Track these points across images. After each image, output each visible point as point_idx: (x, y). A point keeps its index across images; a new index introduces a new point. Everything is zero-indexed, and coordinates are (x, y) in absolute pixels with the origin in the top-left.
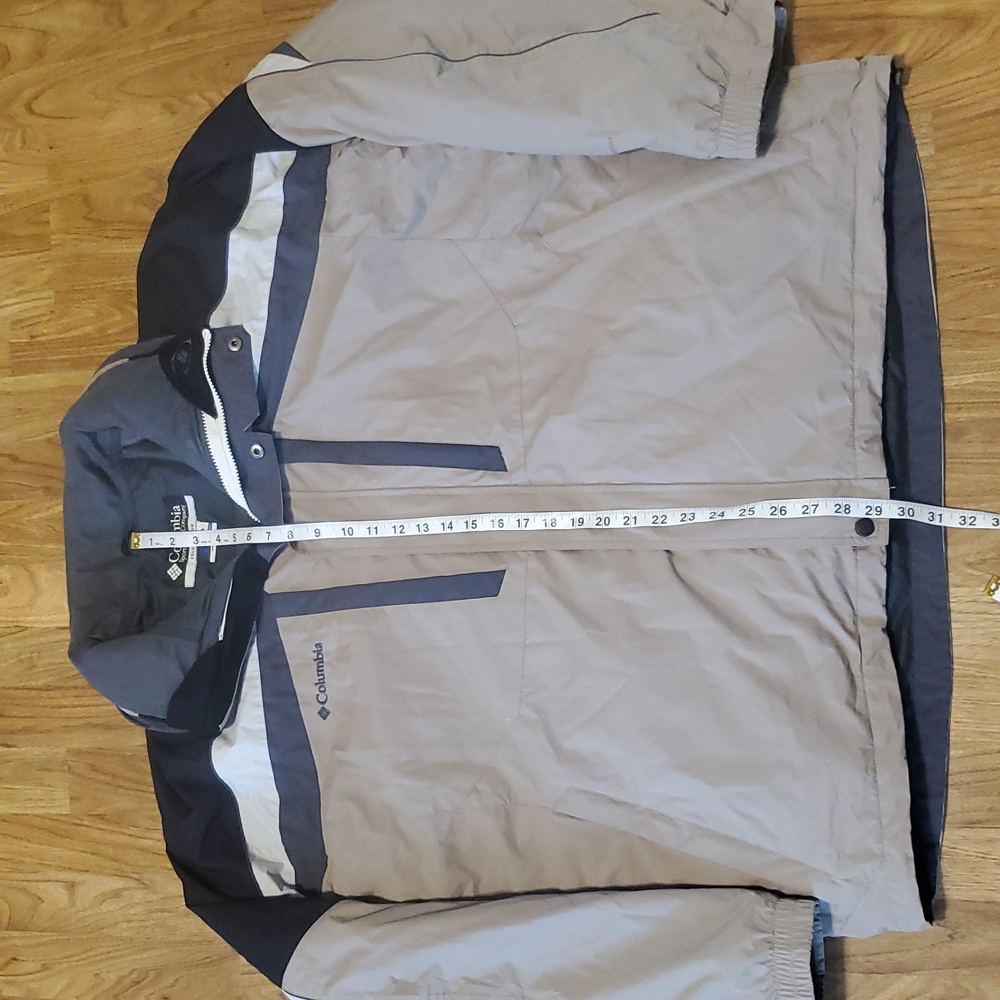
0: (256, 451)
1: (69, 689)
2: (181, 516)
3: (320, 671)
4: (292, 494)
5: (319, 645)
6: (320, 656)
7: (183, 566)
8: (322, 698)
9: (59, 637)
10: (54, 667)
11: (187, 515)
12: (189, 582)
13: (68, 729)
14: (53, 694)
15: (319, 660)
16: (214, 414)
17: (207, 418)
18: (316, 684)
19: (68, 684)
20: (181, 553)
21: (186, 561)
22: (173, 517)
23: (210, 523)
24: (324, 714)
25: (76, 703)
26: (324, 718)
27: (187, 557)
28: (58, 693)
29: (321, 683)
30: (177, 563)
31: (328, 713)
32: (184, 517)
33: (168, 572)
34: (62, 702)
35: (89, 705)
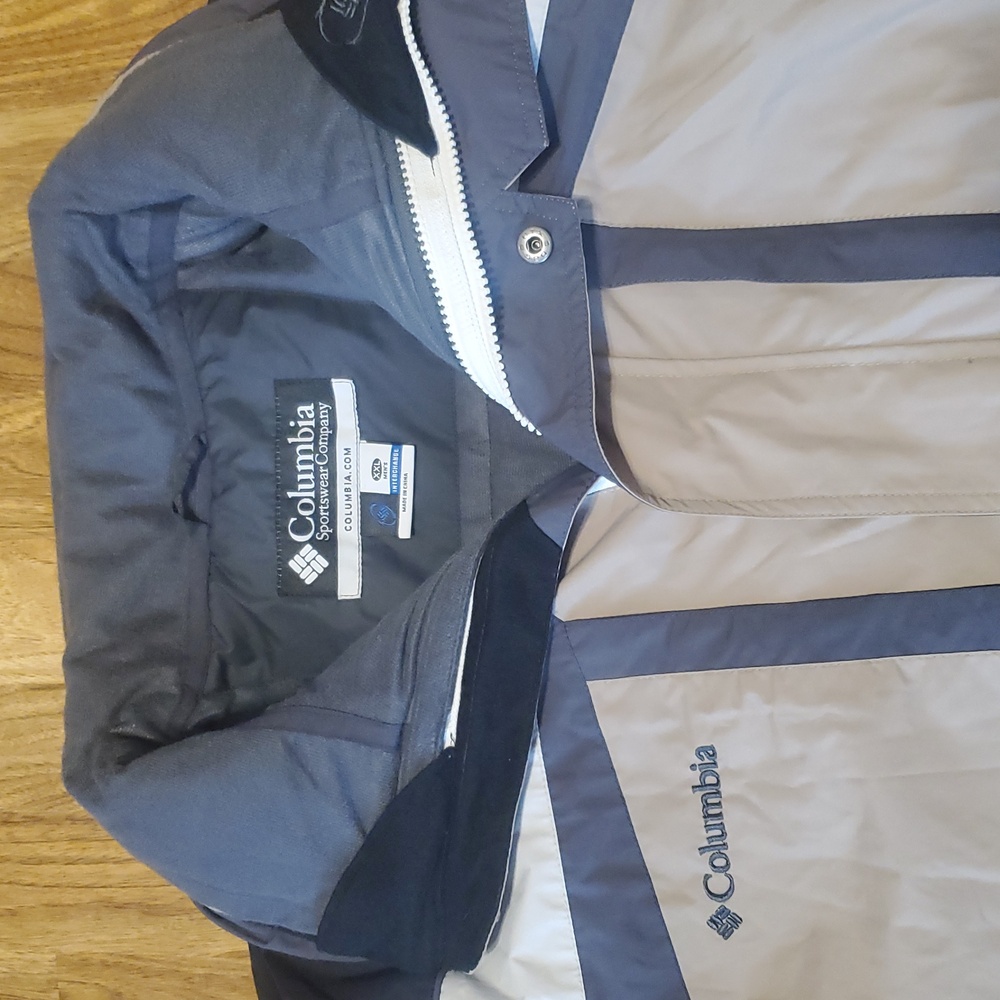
0: (533, 245)
1: (56, 822)
2: (317, 429)
3: (712, 814)
4: (616, 366)
5: (708, 754)
6: (711, 780)
7: (328, 547)
8: (719, 884)
9: (30, 708)
10: (22, 773)
11: (333, 426)
12: (349, 586)
13: (59, 911)
14: (20, 832)
15: (709, 792)
16: (428, 145)
17: (409, 155)
18: (702, 850)
19: (56, 811)
20: (316, 516)
21: (333, 537)
22: (294, 431)
23: (397, 444)
24: (725, 923)
25: (73, 854)
26: (726, 934)
27: (333, 524)
28: (35, 831)
29: (716, 848)
30: (312, 541)
31: (736, 921)
32: (325, 432)
33: (291, 564)
34: (44, 850)
35: (103, 861)
